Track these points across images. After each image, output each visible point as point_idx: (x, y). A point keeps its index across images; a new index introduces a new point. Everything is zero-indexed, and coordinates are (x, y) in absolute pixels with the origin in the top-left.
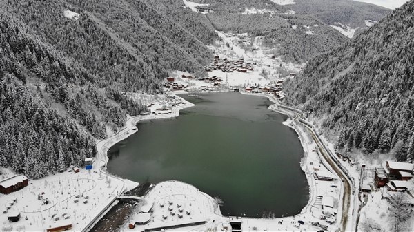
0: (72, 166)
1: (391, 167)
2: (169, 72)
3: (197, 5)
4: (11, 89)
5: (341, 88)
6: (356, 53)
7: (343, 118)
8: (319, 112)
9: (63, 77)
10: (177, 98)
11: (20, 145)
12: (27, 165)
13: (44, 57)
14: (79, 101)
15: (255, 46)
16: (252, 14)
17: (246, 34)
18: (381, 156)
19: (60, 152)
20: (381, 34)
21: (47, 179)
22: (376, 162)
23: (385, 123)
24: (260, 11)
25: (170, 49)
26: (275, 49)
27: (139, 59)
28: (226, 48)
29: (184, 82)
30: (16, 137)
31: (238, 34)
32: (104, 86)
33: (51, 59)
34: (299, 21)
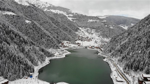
0: (25, 76)
1: (144, 76)
2: (62, 41)
3: (72, 18)
4: (5, 47)
5: (124, 47)
6: (129, 35)
7: (125, 58)
8: (116, 56)
9: (24, 43)
10: (65, 50)
11: (6, 68)
12: (8, 76)
13: (17, 36)
14: (29, 52)
15: (92, 32)
16: (91, 22)
17: (89, 28)
18: (140, 72)
19: (21, 71)
20: (137, 28)
21: (15, 81)
22: (138, 74)
23: (141, 60)
24: (94, 20)
25: (62, 33)
26: (99, 33)
27: (52, 37)
28: (82, 33)
29: (67, 45)
30: (5, 65)
31: (86, 28)
32: (38, 46)
33: (20, 37)
34: (107, 24)
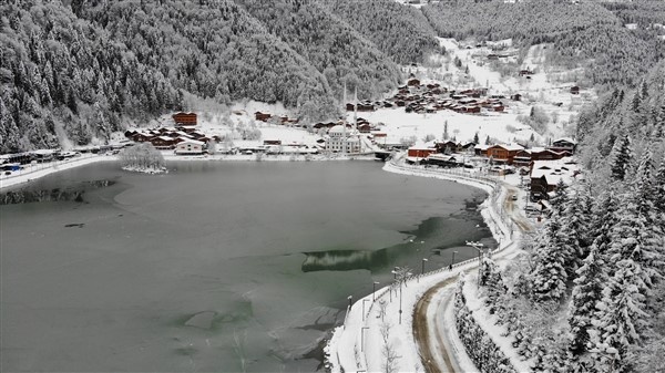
15: (529, 64)
17: (509, 42)
26: (580, 70)
31: (488, 42)
34: (641, 14)
